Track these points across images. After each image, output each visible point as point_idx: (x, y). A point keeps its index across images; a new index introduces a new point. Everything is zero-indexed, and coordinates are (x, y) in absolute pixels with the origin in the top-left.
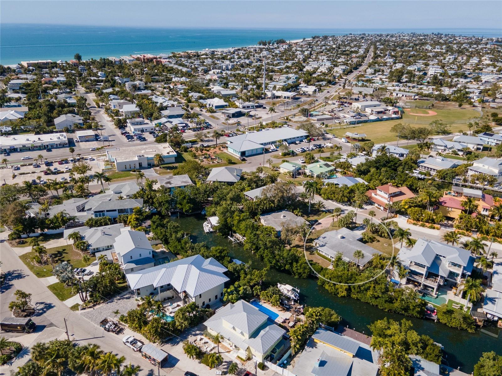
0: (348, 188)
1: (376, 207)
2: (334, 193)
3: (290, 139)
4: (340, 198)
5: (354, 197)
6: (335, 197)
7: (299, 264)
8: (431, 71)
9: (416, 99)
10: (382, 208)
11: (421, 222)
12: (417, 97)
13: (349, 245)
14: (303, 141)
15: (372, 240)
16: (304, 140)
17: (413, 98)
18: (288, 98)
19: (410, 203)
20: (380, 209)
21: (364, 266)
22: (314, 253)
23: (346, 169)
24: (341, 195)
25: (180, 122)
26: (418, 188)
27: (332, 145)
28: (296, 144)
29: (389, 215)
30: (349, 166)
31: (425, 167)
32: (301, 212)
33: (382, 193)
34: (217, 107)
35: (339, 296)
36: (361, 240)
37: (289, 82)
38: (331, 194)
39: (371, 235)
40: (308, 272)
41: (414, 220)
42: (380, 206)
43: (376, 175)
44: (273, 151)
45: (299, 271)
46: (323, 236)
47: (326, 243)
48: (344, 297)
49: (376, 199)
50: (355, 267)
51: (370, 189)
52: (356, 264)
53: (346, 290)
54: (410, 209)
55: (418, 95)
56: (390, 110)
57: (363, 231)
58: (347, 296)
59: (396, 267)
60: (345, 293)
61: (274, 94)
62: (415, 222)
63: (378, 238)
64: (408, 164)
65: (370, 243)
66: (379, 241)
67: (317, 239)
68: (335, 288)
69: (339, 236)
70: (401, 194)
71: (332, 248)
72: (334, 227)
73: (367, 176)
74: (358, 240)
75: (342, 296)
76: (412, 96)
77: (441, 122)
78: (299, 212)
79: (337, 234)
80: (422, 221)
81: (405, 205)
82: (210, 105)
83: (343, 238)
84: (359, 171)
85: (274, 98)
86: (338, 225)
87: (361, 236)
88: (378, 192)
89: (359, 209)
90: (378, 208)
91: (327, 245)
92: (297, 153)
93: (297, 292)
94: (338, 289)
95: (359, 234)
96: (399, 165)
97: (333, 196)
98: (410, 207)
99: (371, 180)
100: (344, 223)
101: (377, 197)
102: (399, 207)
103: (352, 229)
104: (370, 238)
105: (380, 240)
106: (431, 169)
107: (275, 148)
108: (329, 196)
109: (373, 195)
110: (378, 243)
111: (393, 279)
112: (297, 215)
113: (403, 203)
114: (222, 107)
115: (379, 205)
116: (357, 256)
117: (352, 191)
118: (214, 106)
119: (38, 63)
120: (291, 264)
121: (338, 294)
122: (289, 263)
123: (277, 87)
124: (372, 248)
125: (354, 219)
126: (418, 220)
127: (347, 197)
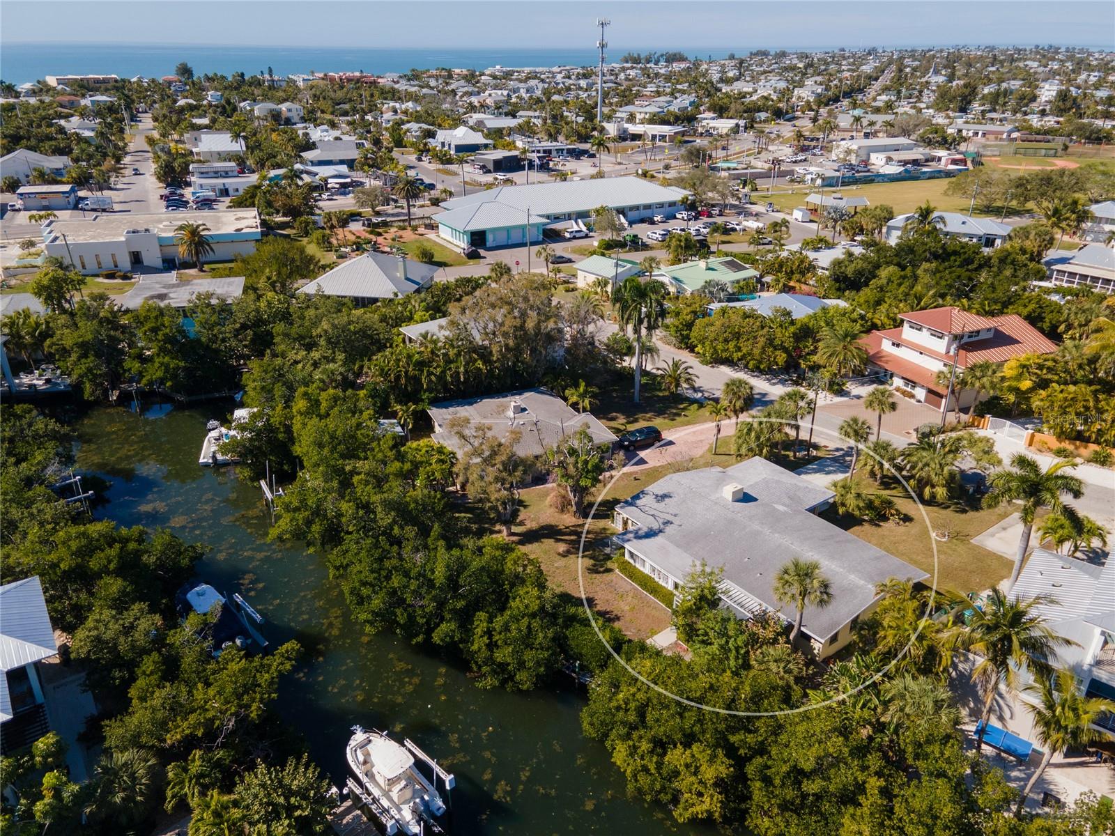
0: (792, 323)
1: (898, 389)
2: (737, 336)
3: (637, 208)
4: (756, 351)
5: (814, 352)
6: (739, 349)
7: (499, 622)
8: (1047, 93)
9: (1015, 139)
10: (920, 393)
11: (1093, 447)
12: (1015, 135)
13: (767, 531)
14: (675, 218)
15: (879, 513)
16: (678, 216)
17: (1005, 136)
18: (663, 138)
19: (1040, 367)
20: (913, 396)
21: (834, 639)
22: (609, 564)
23: (796, 276)
24: (762, 341)
25: (336, 173)
26: (1062, 328)
27: (761, 225)
28: (652, 222)
29: (952, 418)
30: (806, 268)
31: (1072, 275)
32: (594, 396)
33: (923, 338)
34: (460, 149)
35: (681, 814)
36: (829, 512)
37: (671, 108)
38: (726, 341)
39: (872, 490)
40: (538, 664)
41: (1062, 435)
42: (914, 384)
43: (900, 285)
44: (575, 238)
45: (500, 656)
46: (657, 487)
47: (667, 523)
48: (707, 822)
49: (898, 361)
50: (782, 648)
51: (874, 327)
52: (790, 627)
53: (719, 784)
54: (1043, 393)
55: (1019, 131)
56: (940, 159)
57: (839, 477)
58: (726, 820)
59: (1022, 674)
60: (710, 804)
61: (625, 131)
62: (1067, 445)
63: (904, 505)
64: (1013, 263)
65: (867, 527)
66: (907, 519)
67: (632, 501)
68: (659, 765)
69: (728, 492)
70: (1000, 339)
71: (687, 542)
72: (720, 455)
73: (866, 293)
74: (812, 510)
75: (694, 821)
76: (1002, 133)
77: (1102, 168)
78: (582, 396)
79: (720, 483)
80: (1097, 442)
81: (1019, 377)
82: (443, 144)
83: (746, 498)
84: (837, 280)
85: (624, 139)
86: (733, 449)
87: (829, 495)
88: (907, 333)
89: (830, 396)
90: (904, 393)
91: (669, 529)
92: (649, 242)
93: (441, 782)
94: (676, 773)
95: (820, 485)
96: (980, 267)
97: (731, 345)
98: (1043, 384)
99: (878, 303)
100: (758, 438)
101: (903, 353)
102: (993, 386)
103: (795, 466)
104: (870, 505)
105: (912, 513)
106: (1095, 279)
107: (584, 229)
108: (720, 347)
109: (887, 346)
110: (903, 529)
111: (998, 724)
112: (575, 406)
113: (1008, 371)
114: (473, 148)
115: (908, 381)
116: (796, 589)
117: (806, 333)
118: (453, 146)
119: (82, 80)
120: (465, 618)
121: (675, 800)
122: (455, 611)
123: (639, 117)
124: (875, 551)
125: (805, 424)
126: (1080, 437)
127: (785, 350)
